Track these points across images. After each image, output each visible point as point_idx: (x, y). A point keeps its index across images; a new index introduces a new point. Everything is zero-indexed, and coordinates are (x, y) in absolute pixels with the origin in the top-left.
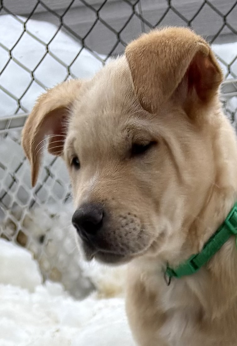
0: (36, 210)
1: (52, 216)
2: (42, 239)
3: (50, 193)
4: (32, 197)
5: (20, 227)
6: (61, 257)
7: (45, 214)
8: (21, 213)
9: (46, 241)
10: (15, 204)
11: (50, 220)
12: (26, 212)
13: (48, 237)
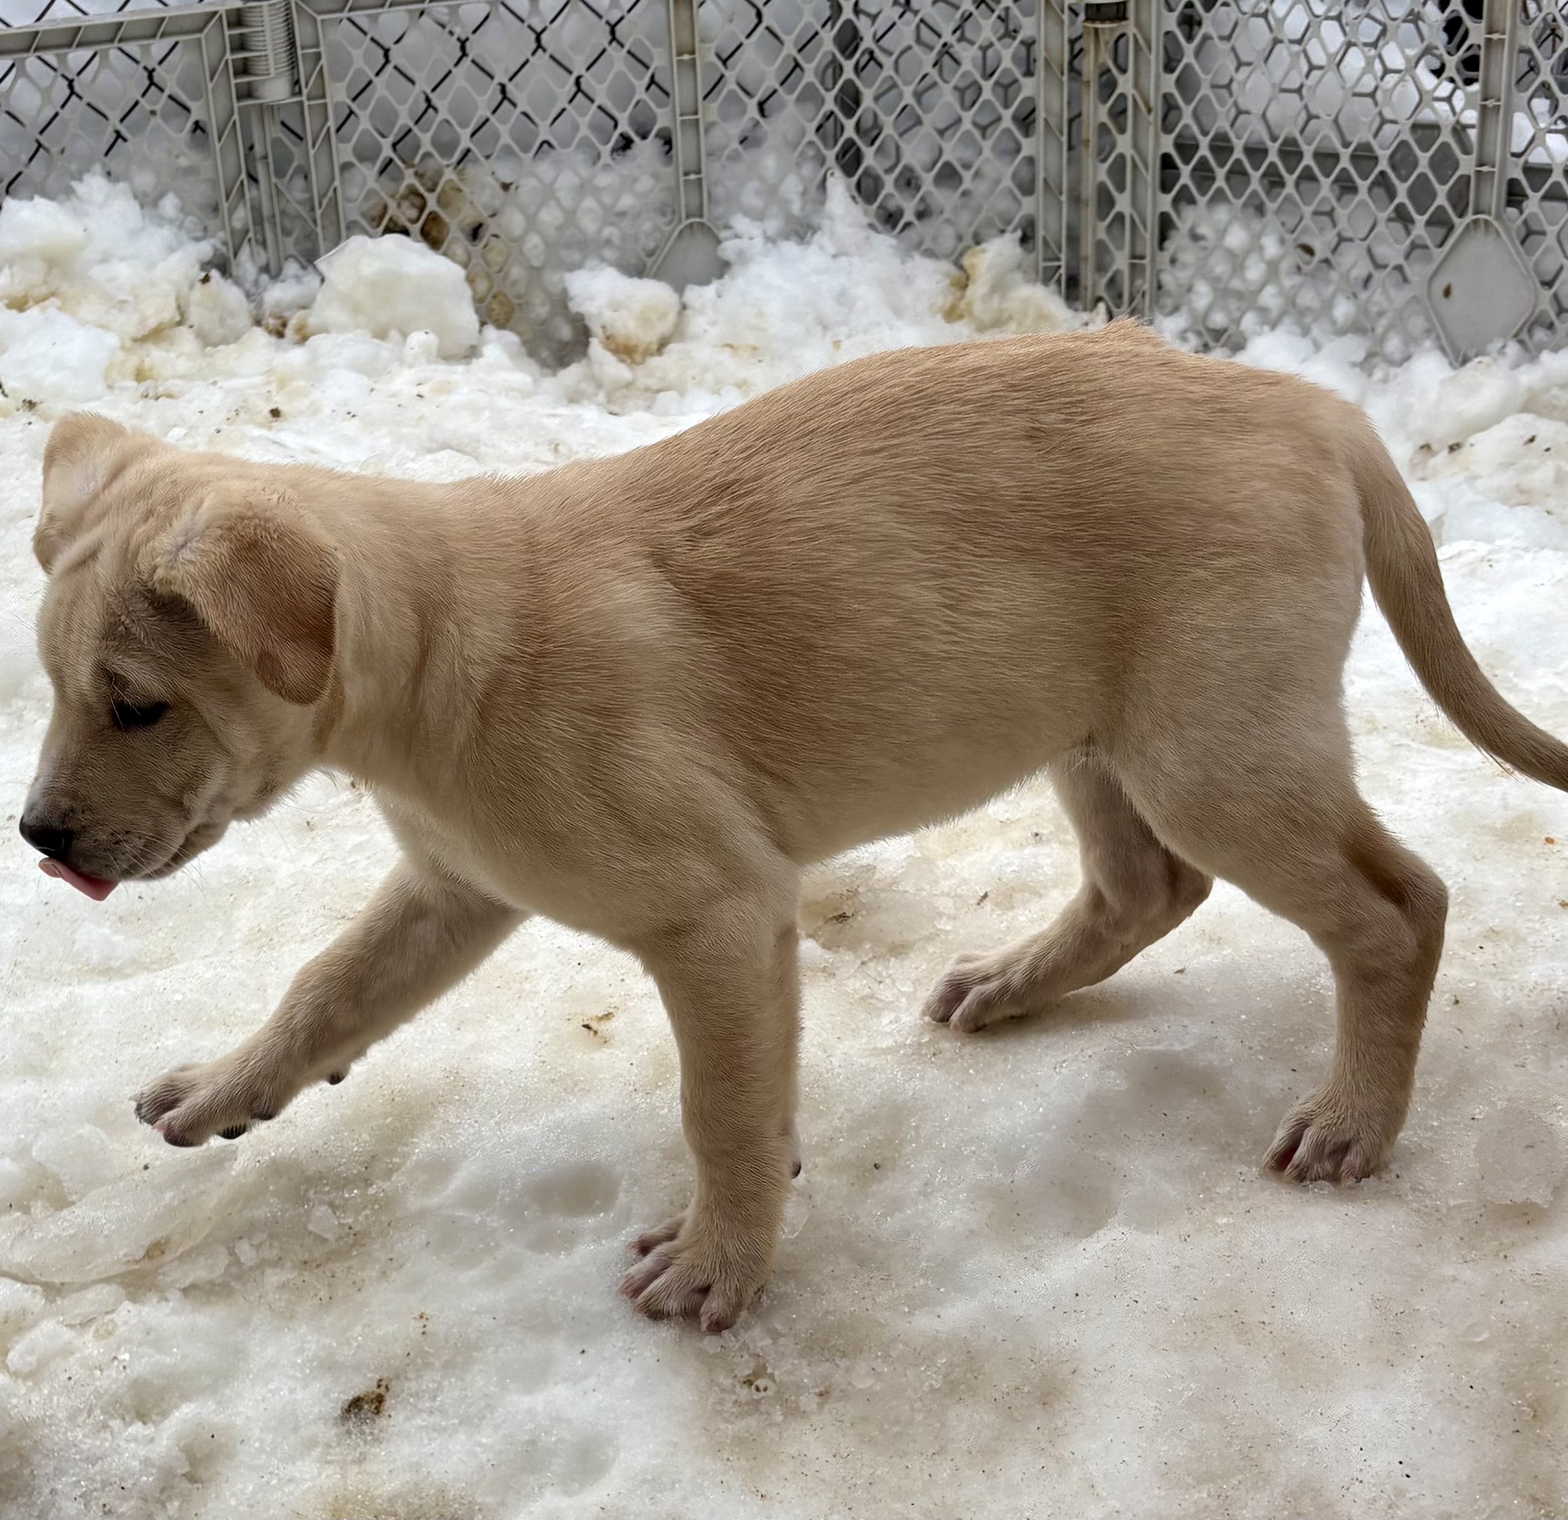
0: (471, 170)
1: (506, 187)
2: (475, 233)
3: (506, 139)
4: (465, 142)
5: (432, 205)
6: (516, 272)
7: (490, 179)
8: (439, 174)
9: (486, 236)
10: (427, 155)
11: (500, 192)
12: (449, 175)
13: (492, 227)
